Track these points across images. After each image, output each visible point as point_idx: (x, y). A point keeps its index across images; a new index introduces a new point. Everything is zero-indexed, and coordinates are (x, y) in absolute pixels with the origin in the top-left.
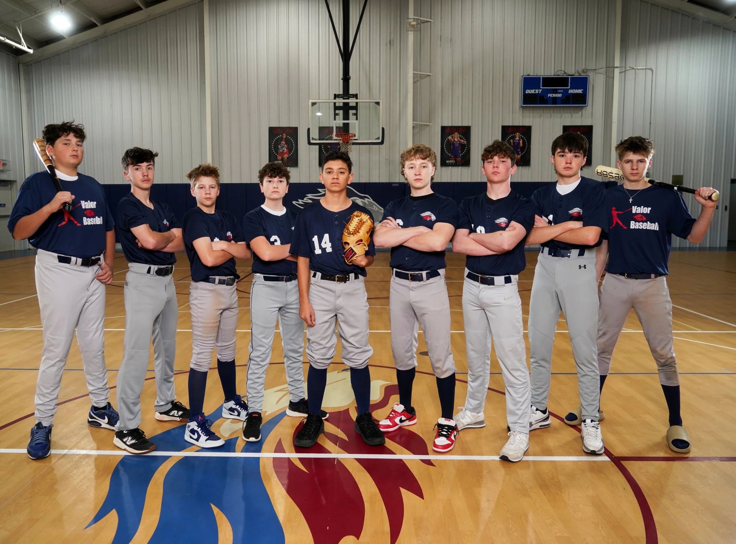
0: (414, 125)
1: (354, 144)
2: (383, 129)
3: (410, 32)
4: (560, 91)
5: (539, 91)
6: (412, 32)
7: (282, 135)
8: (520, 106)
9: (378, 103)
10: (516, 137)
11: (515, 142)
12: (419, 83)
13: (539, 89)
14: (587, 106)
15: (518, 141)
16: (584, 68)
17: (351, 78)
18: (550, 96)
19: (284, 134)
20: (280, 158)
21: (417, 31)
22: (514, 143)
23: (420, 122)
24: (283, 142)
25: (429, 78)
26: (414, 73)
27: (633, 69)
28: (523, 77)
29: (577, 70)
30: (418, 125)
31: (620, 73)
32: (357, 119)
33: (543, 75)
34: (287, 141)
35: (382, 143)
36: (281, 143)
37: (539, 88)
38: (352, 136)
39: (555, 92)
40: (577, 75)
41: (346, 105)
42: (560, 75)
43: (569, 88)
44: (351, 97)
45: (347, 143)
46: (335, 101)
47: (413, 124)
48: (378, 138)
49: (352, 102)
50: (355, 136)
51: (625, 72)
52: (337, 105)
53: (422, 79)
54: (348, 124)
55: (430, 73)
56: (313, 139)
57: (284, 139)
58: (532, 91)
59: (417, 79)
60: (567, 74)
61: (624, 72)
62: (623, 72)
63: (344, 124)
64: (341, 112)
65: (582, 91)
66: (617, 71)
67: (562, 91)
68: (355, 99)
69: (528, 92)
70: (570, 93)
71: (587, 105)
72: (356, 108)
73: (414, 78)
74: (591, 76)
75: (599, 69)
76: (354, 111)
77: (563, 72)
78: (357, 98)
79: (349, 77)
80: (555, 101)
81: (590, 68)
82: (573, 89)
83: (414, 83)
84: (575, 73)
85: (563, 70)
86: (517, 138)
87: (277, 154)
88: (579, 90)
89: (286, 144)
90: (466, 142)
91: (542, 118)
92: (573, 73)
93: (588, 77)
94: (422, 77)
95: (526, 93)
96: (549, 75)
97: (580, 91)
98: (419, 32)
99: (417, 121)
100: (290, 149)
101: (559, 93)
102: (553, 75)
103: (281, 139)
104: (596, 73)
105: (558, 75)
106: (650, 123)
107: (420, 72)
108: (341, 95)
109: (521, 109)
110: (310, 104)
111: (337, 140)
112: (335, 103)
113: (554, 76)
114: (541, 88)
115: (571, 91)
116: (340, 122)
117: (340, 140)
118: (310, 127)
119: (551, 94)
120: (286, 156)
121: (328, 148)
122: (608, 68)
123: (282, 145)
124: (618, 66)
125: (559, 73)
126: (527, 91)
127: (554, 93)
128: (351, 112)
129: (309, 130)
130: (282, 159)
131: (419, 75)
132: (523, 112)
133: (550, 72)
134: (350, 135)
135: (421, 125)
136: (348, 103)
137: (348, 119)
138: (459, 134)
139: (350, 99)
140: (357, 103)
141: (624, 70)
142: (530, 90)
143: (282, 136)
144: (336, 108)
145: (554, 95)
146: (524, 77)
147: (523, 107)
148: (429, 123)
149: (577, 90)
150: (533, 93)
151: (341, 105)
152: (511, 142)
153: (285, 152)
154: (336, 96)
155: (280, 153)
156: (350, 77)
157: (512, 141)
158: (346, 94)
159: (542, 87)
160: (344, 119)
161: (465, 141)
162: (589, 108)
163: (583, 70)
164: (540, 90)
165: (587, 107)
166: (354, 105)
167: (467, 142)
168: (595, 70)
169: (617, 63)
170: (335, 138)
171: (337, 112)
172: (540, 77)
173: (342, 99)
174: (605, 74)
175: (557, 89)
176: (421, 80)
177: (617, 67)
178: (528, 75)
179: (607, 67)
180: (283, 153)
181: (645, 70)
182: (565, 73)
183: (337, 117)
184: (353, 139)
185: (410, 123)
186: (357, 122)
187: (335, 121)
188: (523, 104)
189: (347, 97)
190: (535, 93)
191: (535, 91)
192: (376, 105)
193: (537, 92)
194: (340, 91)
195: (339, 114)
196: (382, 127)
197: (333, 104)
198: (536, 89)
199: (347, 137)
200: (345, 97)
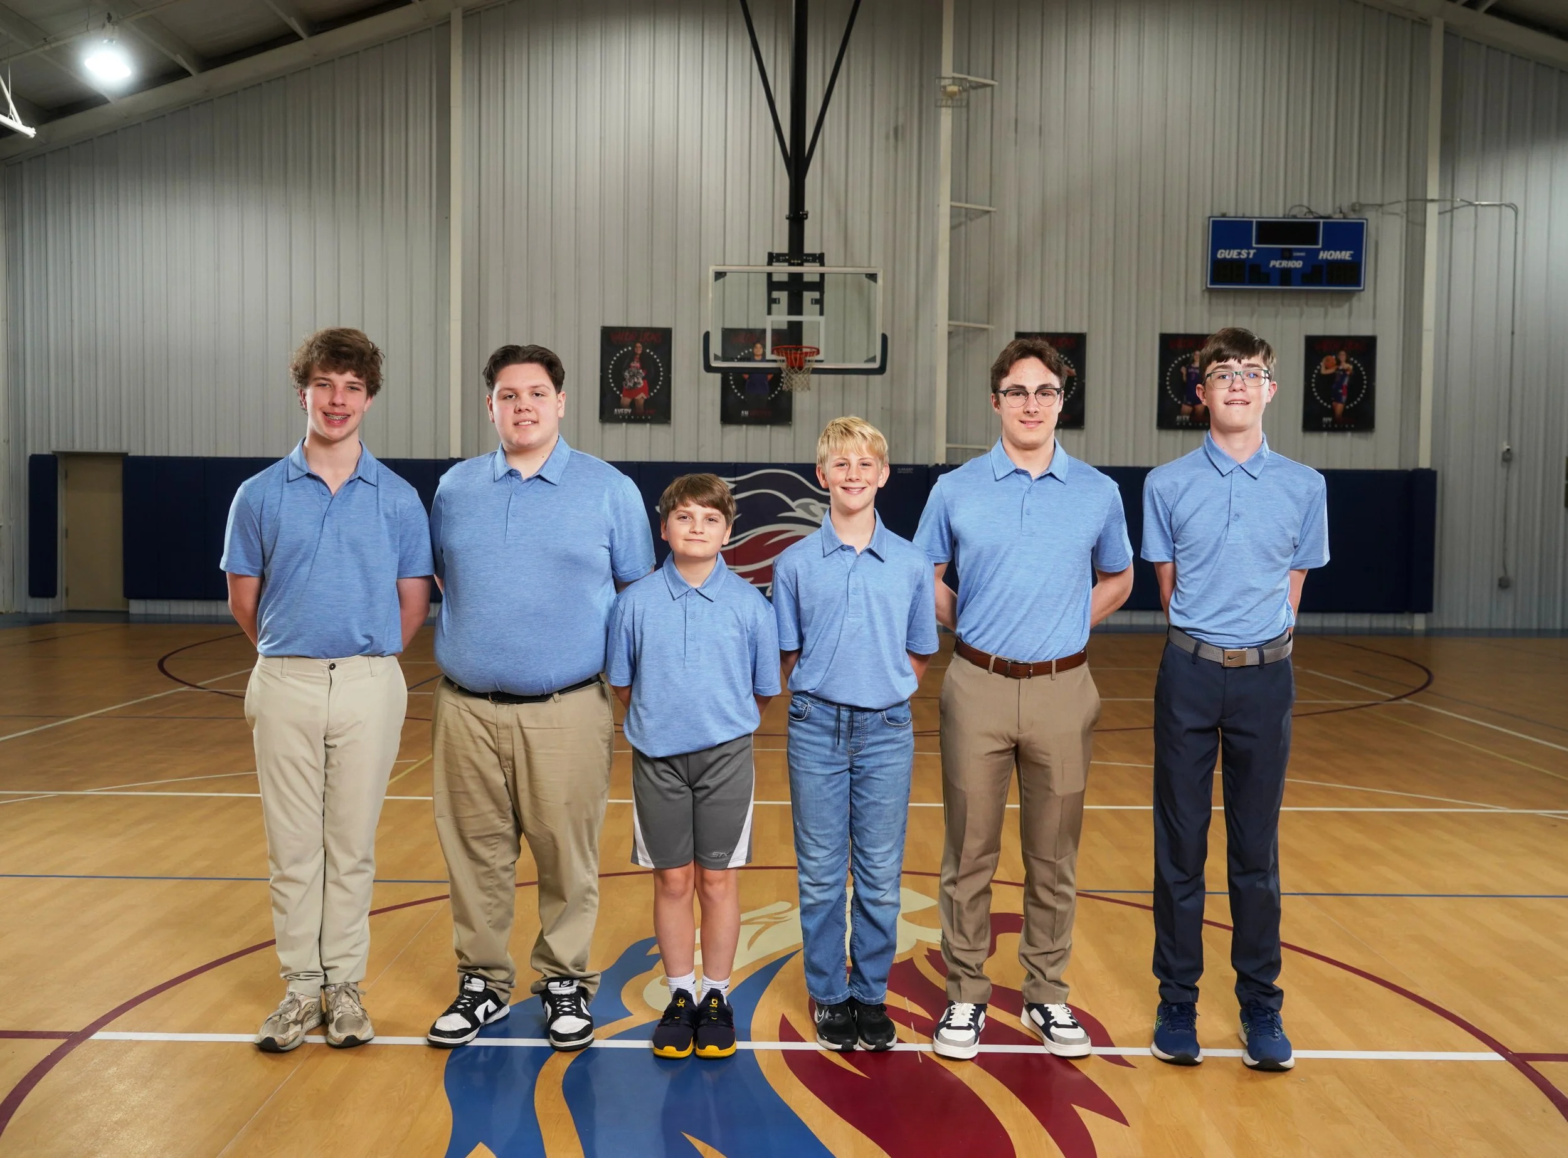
0: (952, 329)
1: (816, 371)
2: (884, 338)
3: (944, 110)
4: (1298, 254)
5: (1248, 254)
6: (950, 111)
7: (634, 347)
8: (1204, 288)
9: (873, 277)
10: (1193, 361)
11: (1192, 373)
12: (963, 228)
13: (1248, 249)
14: (1363, 290)
15: (1198, 371)
16: (1354, 200)
17: (810, 216)
18: (1274, 266)
19: (639, 345)
20: (626, 400)
21: (961, 107)
22: (1189, 375)
23: (965, 321)
24: (636, 364)
25: (987, 217)
26: (952, 207)
27: (1471, 204)
28: (1211, 219)
29: (1338, 205)
30: (962, 329)
31: (1440, 213)
32: (822, 313)
33: (1257, 215)
34: (645, 361)
35: (881, 370)
36: (630, 367)
37: (1250, 247)
38: (812, 354)
39: (1287, 255)
40: (1338, 218)
41: (796, 278)
42: (1298, 216)
43: (1320, 246)
44: (808, 261)
45: (800, 368)
46: (770, 269)
47: (949, 325)
48: (873, 360)
49: (810, 271)
50: (818, 352)
51: (1452, 210)
52: (775, 278)
53: (971, 220)
54: (800, 324)
55: (990, 206)
57: (638, 356)
58: (1233, 254)
59: (960, 219)
60: (1315, 215)
61: (1449, 212)
62: (1447, 212)
63: (790, 323)
64: (783, 296)
65: (1352, 256)
66: (1432, 210)
67: (1303, 254)
68: (818, 264)
69: (1222, 254)
70: (1322, 259)
71: (1362, 288)
72: (818, 286)
73: (952, 217)
74: (1372, 220)
75: (1390, 204)
76: (817, 295)
77: (1305, 210)
78: (822, 264)
79: (803, 215)
80: (1286, 277)
81: (1371, 202)
82: (1329, 250)
83: (952, 228)
84: (1335, 213)
85: (1305, 203)
86: (1197, 364)
87: (621, 392)
88: (1343, 253)
89: (642, 368)
90: (1074, 370)
91: (1256, 316)
92: (1329, 212)
93: (1365, 221)
94: (970, 215)
95: (1219, 256)
96: (1273, 216)
97: (1346, 255)
98: (964, 110)
99: (958, 319)
100: (651, 381)
101: (1297, 259)
102: (1281, 215)
103: (631, 356)
104: (1383, 213)
105: (1295, 217)
106: (1513, 333)
107: (967, 202)
108: (783, 255)
109: (1207, 295)
110: (711, 275)
111: (775, 361)
112: (770, 275)
113: (1284, 218)
114: (1254, 245)
115: (1324, 255)
116: (781, 318)
117: (783, 361)
118: (709, 330)
119: (1278, 262)
120: (641, 397)
121: (745, 381)
122: (1410, 203)
123: (633, 369)
124: (1436, 197)
125: (1295, 212)
126: (1220, 252)
127: (1283, 258)
128: (808, 296)
129: (706, 336)
130: (632, 405)
131: (963, 211)
132: (1210, 303)
133: (1274, 210)
134: (805, 350)
135: (967, 330)
136: (801, 275)
137: (800, 312)
138: (1058, 351)
139: (805, 264)
140: (822, 275)
141: (1448, 207)
142: (1228, 251)
143: (633, 349)
144: (773, 285)
145: (1285, 264)
146: (1213, 221)
147: (1210, 291)
148: (988, 323)
149: (1338, 253)
150: (1235, 257)
151: (785, 278)
152: (1182, 374)
153: (639, 386)
154: (772, 258)
155: (627, 390)
156: (807, 215)
157: (1183, 370)
158: (796, 252)
159: (1256, 243)
160: (791, 312)
161: (1072, 368)
162: (1367, 295)
163: (1353, 205)
164: (1252, 252)
165: (1362, 293)
166: (817, 279)
167: (1076, 372)
168: (1381, 206)
169: (1433, 192)
170: (769, 356)
171: (775, 294)
172: (1251, 222)
173: (786, 264)
174: (1405, 215)
175: (1290, 250)
176: (969, 222)
177: (1432, 201)
178: (1224, 216)
179: (1408, 200)
180: (634, 391)
181: (1497, 209)
182: (1310, 212)
183: (774, 306)
184: (812, 361)
185: (943, 324)
186: (822, 319)
187: (769, 317)
188: (1212, 283)
189: (798, 260)
190: (1240, 258)
191: (1239, 254)
192: (866, 280)
193: (1244, 255)
194: (783, 247)
195: (779, 299)
196: (881, 332)
197: (765, 277)
198: (1242, 249)
199: (798, 356)
200: (794, 260)
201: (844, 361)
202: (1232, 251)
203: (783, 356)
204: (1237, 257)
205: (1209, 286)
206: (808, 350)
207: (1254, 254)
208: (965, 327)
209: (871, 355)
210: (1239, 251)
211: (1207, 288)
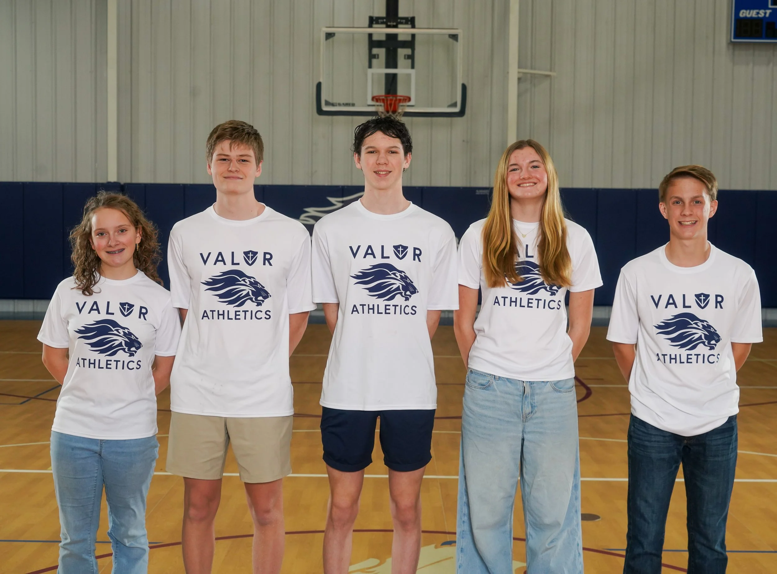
0: (521, 75)
2: (464, 87)
5: (765, 13)
8: (729, 41)
9: (454, 37)
13: (765, 10)
23: (532, 68)
30: (529, 76)
32: (413, 67)
35: (462, 113)
37: (766, 8)
38: (404, 100)
41: (392, 38)
44: (401, 23)
46: (370, 30)
47: (519, 72)
48: (454, 105)
49: (403, 32)
50: (409, 99)
52: (375, 38)
54: (395, 75)
56: (327, 103)
58: (753, 13)
63: (387, 75)
64: (381, 52)
68: (410, 26)
69: (744, 13)
72: (410, 44)
76: (408, 51)
78: (413, 26)
91: (771, 65)
95: (741, 15)
99: (526, 68)
108: (382, 18)
109: (731, 47)
110: (323, 37)
111: (374, 106)
112: (370, 35)
114: (770, 6)
116: (379, 71)
118: (321, 80)
126: (742, 11)
128: (402, 52)
129: (319, 86)
132: (733, 54)
134: (398, 98)
135: (533, 76)
136: (395, 36)
137: (395, 66)
139: (400, 26)
140: (413, 36)
142: (748, 11)
144: (373, 43)
147: (734, 44)
148: (551, 71)
150: (754, 16)
151: (383, 38)
154: (372, 21)
158: (392, 16)
159: (772, 5)
160: (388, 66)
164: (768, 12)
166: (409, 38)
170: (370, 102)
171: (375, 51)
173: (384, 26)
183: (374, 61)
184: (404, 106)
185: (514, 73)
186: (412, 72)
187: (370, 71)
188: (736, 37)
189: (393, 22)
190: (758, 17)
191: (758, 13)
192: (451, 40)
193: (762, 13)
194: (380, 11)
195: (378, 55)
196: (461, 83)
197: (366, 38)
198: (760, 9)
199: (393, 102)
200: (390, 22)
201: (432, 106)
202: (752, 11)
203: (380, 102)
204: (756, 16)
205: (733, 40)
206: (402, 98)
207: (770, 14)
208: (531, 74)
209: (454, 101)
210: (757, 11)
211: (731, 42)
